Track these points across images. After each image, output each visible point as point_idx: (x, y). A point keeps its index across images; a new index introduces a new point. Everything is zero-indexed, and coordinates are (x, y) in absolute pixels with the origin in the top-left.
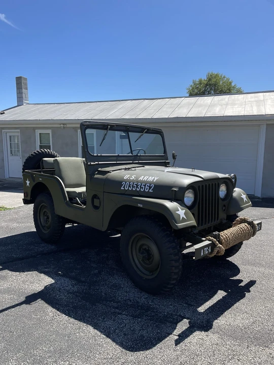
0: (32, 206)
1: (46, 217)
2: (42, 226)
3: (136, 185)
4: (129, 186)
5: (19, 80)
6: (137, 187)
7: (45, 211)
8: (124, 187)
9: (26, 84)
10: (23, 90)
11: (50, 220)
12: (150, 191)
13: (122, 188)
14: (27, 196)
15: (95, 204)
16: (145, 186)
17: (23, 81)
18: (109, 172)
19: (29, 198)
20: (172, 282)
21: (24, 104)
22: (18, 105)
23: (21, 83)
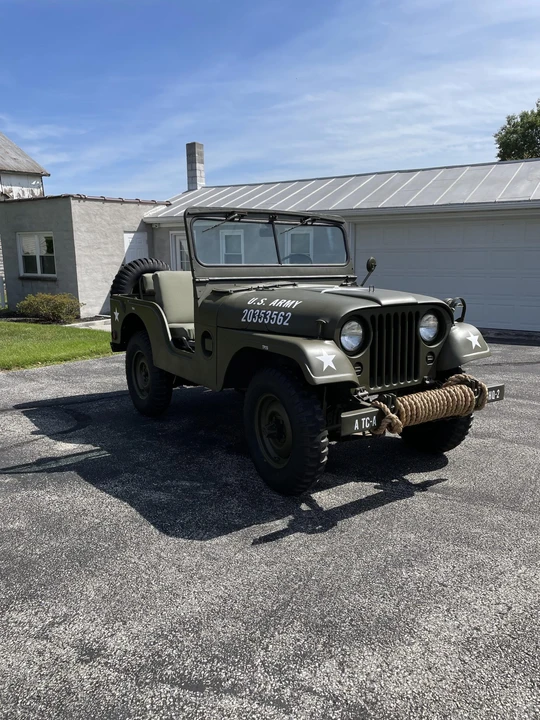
0: (123, 355)
1: (143, 373)
2: (140, 390)
3: (264, 314)
4: (254, 317)
5: (191, 149)
6: (265, 317)
7: (143, 364)
8: (246, 318)
9: (201, 154)
10: (198, 165)
11: (149, 378)
12: (285, 324)
13: (243, 320)
14: (116, 338)
15: (207, 348)
16: (277, 315)
17: (197, 150)
18: (228, 293)
19: (118, 342)
20: (305, 481)
21: (199, 188)
22: (189, 190)
23: (195, 153)
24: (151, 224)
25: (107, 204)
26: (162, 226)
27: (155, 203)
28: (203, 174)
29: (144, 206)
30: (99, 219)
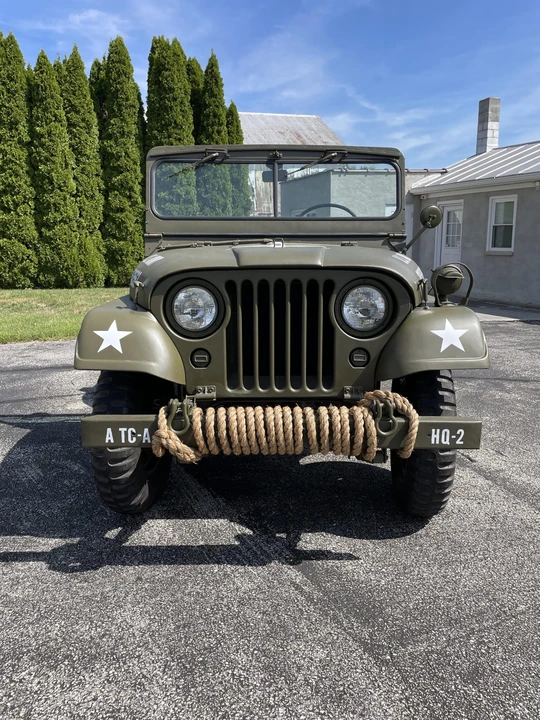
5: (484, 105)
9: (496, 111)
10: (490, 123)
17: (491, 106)
21: (488, 150)
22: (477, 154)
23: (487, 111)
24: (420, 195)
25: (369, 177)
26: (431, 196)
27: (427, 172)
28: (497, 134)
29: (413, 176)
30: (358, 193)
